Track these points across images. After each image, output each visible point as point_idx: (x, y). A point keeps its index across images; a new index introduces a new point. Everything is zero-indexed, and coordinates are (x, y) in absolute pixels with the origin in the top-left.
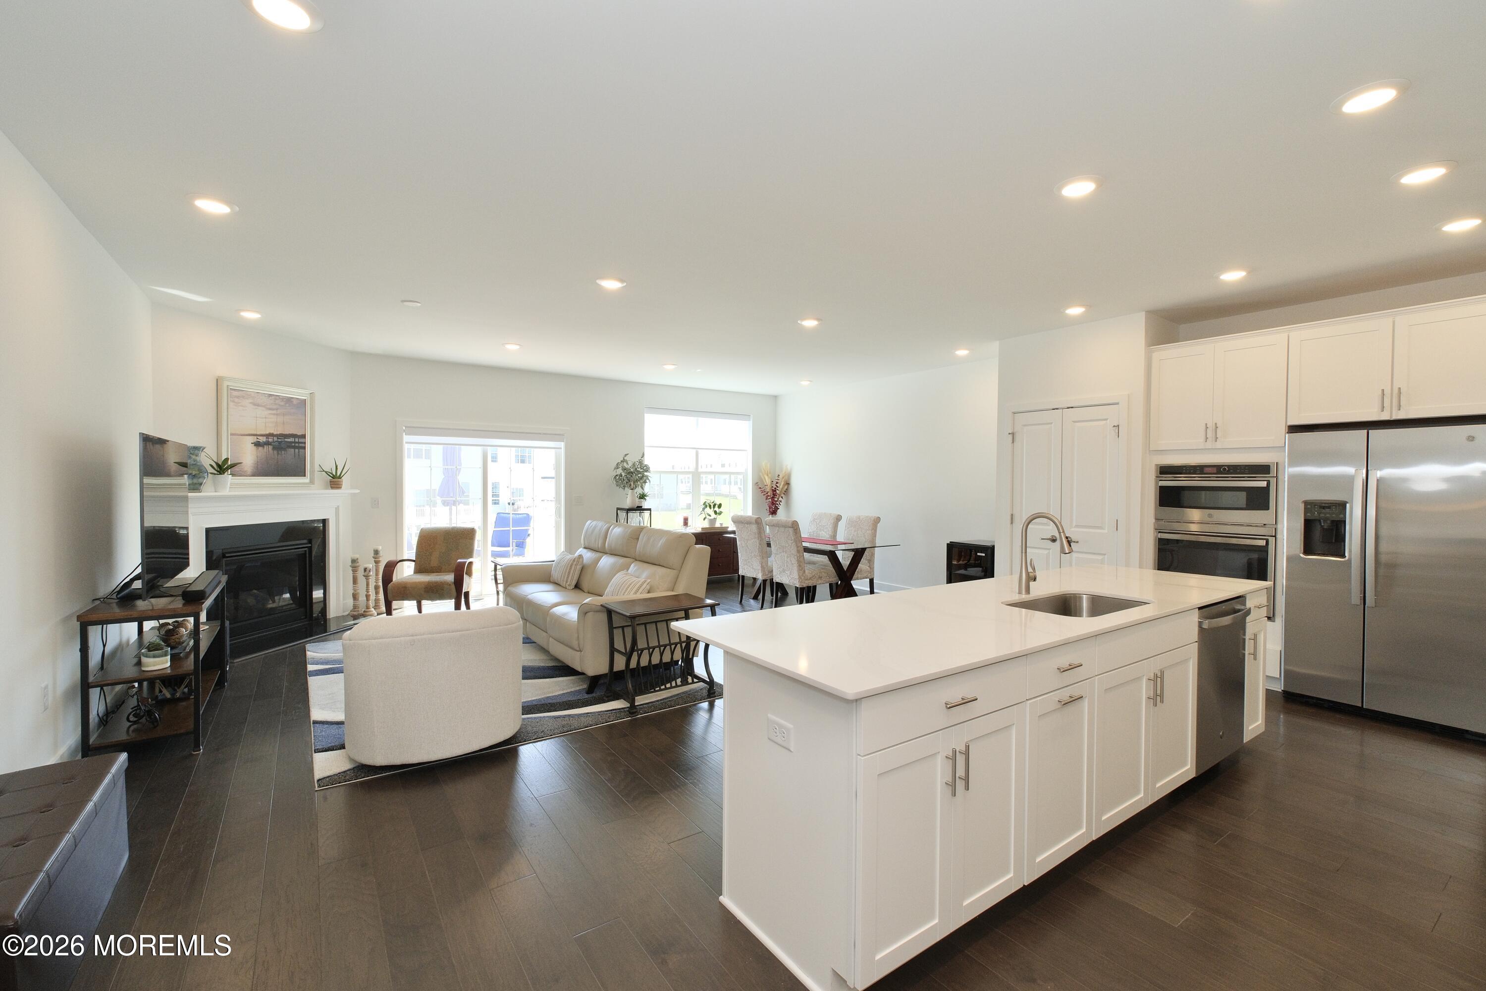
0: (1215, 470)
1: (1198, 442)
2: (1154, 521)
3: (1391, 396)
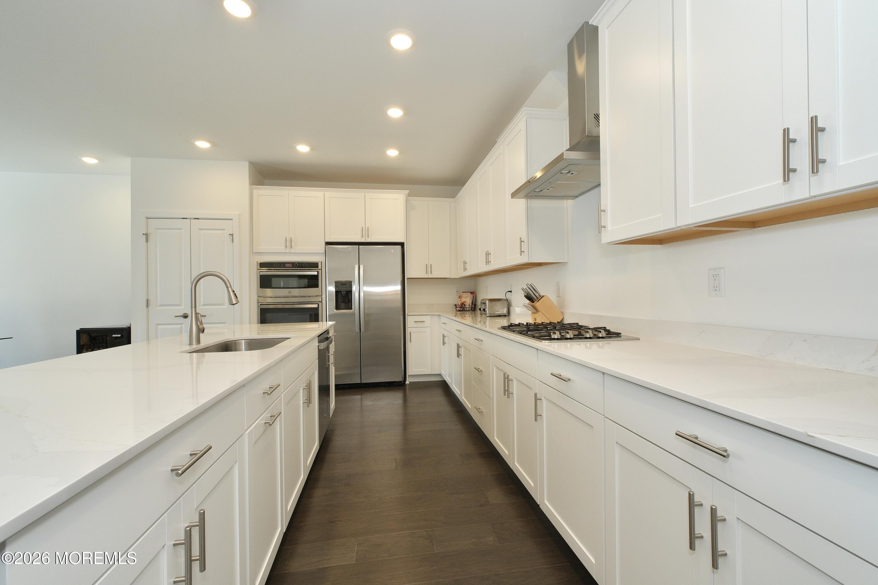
0: (291, 266)
1: (281, 248)
2: (257, 297)
3: (365, 231)
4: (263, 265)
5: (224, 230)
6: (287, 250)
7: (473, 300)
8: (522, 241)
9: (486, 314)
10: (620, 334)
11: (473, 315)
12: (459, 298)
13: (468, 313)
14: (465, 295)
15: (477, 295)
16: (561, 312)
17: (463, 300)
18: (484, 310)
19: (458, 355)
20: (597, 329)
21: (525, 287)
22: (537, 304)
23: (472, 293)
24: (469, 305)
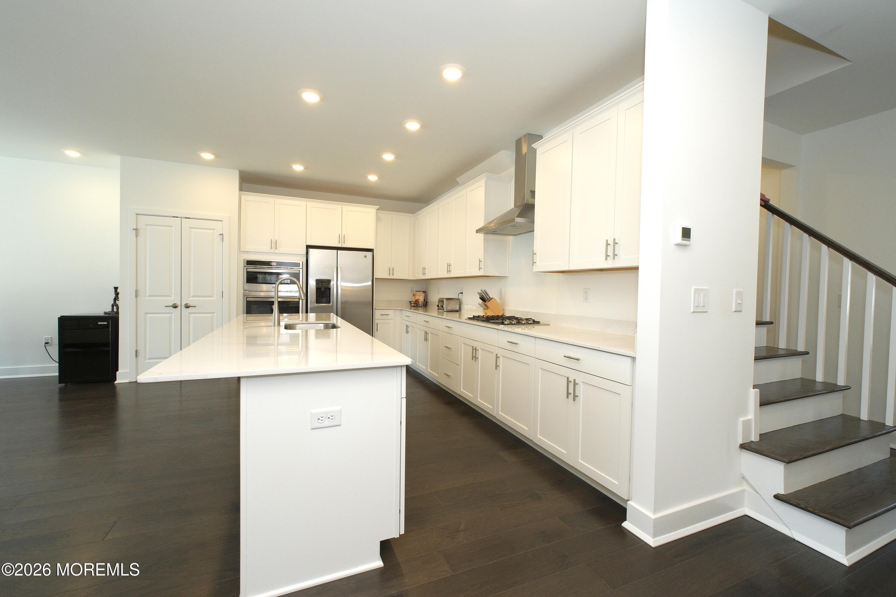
0: (275, 265)
1: (267, 248)
2: (243, 291)
3: (341, 237)
4: (250, 263)
5: (214, 229)
6: (272, 251)
7: (425, 299)
8: (480, 261)
9: (443, 310)
10: (540, 322)
11: (425, 310)
12: (414, 296)
13: (421, 308)
14: (418, 294)
15: (428, 294)
16: (503, 309)
17: (417, 298)
18: (442, 306)
19: (426, 339)
20: (527, 319)
21: (480, 292)
22: (488, 304)
23: (424, 292)
24: (422, 302)
